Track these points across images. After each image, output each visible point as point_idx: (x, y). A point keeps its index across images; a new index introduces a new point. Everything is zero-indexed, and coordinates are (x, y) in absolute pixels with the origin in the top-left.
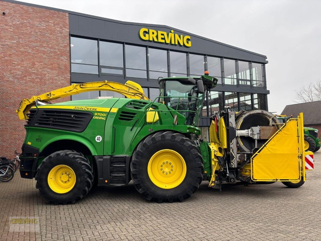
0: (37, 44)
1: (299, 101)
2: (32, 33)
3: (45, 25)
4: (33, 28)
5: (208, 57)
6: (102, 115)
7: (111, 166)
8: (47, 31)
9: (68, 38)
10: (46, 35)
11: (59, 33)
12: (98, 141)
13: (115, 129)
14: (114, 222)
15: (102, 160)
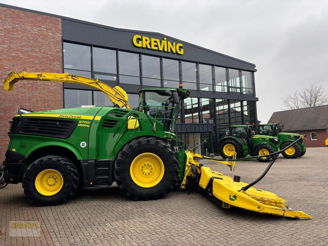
0: (28, 49)
1: (286, 108)
2: (24, 38)
3: (37, 30)
4: (24, 33)
5: (200, 65)
6: (87, 122)
7: (95, 169)
8: (39, 36)
9: (61, 43)
10: (39, 40)
11: (51, 38)
12: (83, 147)
13: (99, 136)
14: (121, 220)
15: (87, 164)
